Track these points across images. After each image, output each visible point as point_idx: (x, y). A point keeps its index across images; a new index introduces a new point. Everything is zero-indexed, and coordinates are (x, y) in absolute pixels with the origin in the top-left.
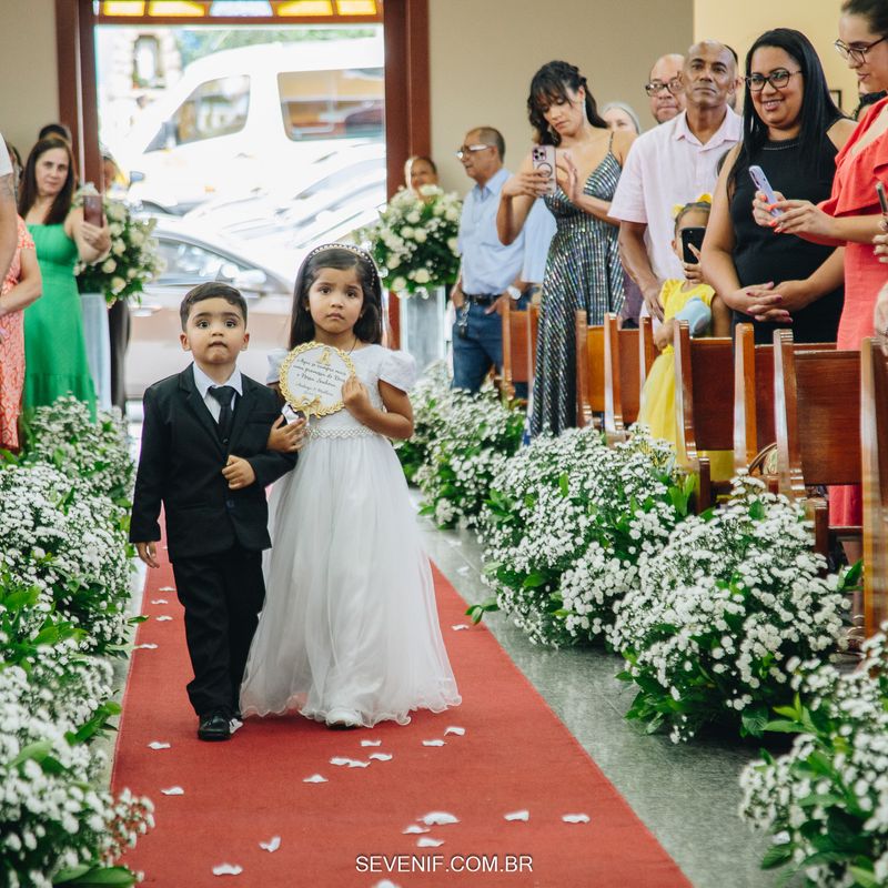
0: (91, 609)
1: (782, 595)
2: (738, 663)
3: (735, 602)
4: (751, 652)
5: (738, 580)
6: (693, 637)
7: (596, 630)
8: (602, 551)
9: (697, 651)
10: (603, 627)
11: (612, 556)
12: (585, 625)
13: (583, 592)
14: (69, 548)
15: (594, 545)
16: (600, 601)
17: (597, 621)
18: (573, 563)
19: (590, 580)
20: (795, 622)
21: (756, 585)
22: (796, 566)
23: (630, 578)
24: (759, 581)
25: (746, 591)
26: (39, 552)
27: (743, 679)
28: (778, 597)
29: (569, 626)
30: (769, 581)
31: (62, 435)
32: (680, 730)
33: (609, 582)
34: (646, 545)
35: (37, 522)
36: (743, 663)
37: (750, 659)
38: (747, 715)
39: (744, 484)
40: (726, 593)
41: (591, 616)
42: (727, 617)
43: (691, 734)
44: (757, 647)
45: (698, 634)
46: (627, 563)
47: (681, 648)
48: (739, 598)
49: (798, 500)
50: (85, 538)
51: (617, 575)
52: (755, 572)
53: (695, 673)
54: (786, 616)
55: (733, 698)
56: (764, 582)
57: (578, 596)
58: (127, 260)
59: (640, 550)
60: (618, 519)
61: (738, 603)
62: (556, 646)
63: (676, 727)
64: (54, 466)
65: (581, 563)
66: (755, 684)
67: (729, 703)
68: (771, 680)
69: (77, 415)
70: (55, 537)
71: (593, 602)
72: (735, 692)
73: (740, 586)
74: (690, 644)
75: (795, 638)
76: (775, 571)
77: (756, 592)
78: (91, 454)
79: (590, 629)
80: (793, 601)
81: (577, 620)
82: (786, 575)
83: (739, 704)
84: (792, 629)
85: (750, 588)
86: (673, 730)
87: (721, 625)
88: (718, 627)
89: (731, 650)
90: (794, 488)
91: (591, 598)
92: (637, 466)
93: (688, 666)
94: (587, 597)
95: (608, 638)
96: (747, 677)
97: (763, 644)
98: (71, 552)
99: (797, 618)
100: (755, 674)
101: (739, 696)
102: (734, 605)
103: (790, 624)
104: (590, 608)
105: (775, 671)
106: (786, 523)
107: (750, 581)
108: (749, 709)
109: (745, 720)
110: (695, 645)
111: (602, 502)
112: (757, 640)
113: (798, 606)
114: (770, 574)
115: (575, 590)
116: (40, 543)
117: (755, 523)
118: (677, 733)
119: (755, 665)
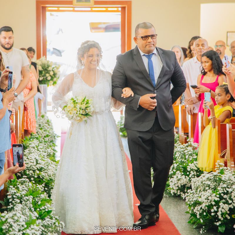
0: (50, 185)
1: (229, 195)
2: (217, 213)
3: (217, 197)
4: (221, 211)
5: (218, 191)
6: (206, 206)
7: (179, 193)
8: (180, 173)
9: (207, 209)
10: (180, 193)
11: (183, 175)
12: (176, 192)
13: (175, 184)
14: (45, 170)
15: (178, 172)
16: (180, 186)
17: (179, 191)
18: (173, 176)
19: (177, 181)
20: (232, 203)
21: (222, 193)
22: (232, 188)
23: (187, 180)
24: (223, 192)
25: (220, 194)
26: (38, 172)
27: (219, 218)
28: (228, 195)
29: (172, 192)
30: (226, 191)
31: (38, 128)
32: (202, 230)
33: (182, 182)
34: (192, 172)
35: (37, 163)
36: (219, 214)
37: (221, 213)
38: (220, 227)
39: (219, 165)
40: (214, 194)
41: (177, 190)
42: (215, 201)
43: (205, 231)
44: (223, 210)
45: (207, 205)
46: (187, 177)
47: (203, 208)
48: (218, 196)
49: (233, 169)
50: (49, 168)
51: (184, 180)
52: (222, 189)
53: (207, 215)
54: (230, 202)
55: (216, 222)
56: (224, 192)
57: (174, 185)
58: (53, 76)
59: (190, 173)
60: (184, 165)
61: (218, 197)
62: (168, 196)
63: (201, 229)
64: (38, 140)
65: (175, 177)
66: (222, 219)
67: (215, 223)
68: (226, 218)
69: (42, 122)
70: (41, 167)
71: (178, 186)
72: (217, 220)
73: (218, 193)
74: (205, 207)
75: (232, 207)
76: (227, 189)
77: (222, 195)
78: (45, 132)
79: (177, 193)
80: (232, 197)
81: (174, 191)
82: (230, 190)
83: (218, 224)
84: (232, 205)
85: (221, 193)
86: (201, 230)
87: (213, 203)
88: (212, 203)
89: (216, 210)
90: (232, 166)
91: (177, 186)
92: (189, 151)
93: (205, 214)
94: (177, 185)
95: (181, 196)
96: (220, 217)
97: (224, 209)
98: (46, 171)
99: (233, 202)
100: (222, 217)
101: (218, 222)
102: (217, 198)
103: (231, 204)
104: (177, 188)
105: (227, 216)
106: (230, 176)
107: (221, 192)
108: (220, 225)
109: (219, 228)
110: (206, 208)
111: (180, 160)
112: (223, 208)
113: (233, 199)
114: (226, 190)
115: (173, 183)
116: (38, 169)
117: (222, 175)
118: (202, 231)
119: (222, 214)
